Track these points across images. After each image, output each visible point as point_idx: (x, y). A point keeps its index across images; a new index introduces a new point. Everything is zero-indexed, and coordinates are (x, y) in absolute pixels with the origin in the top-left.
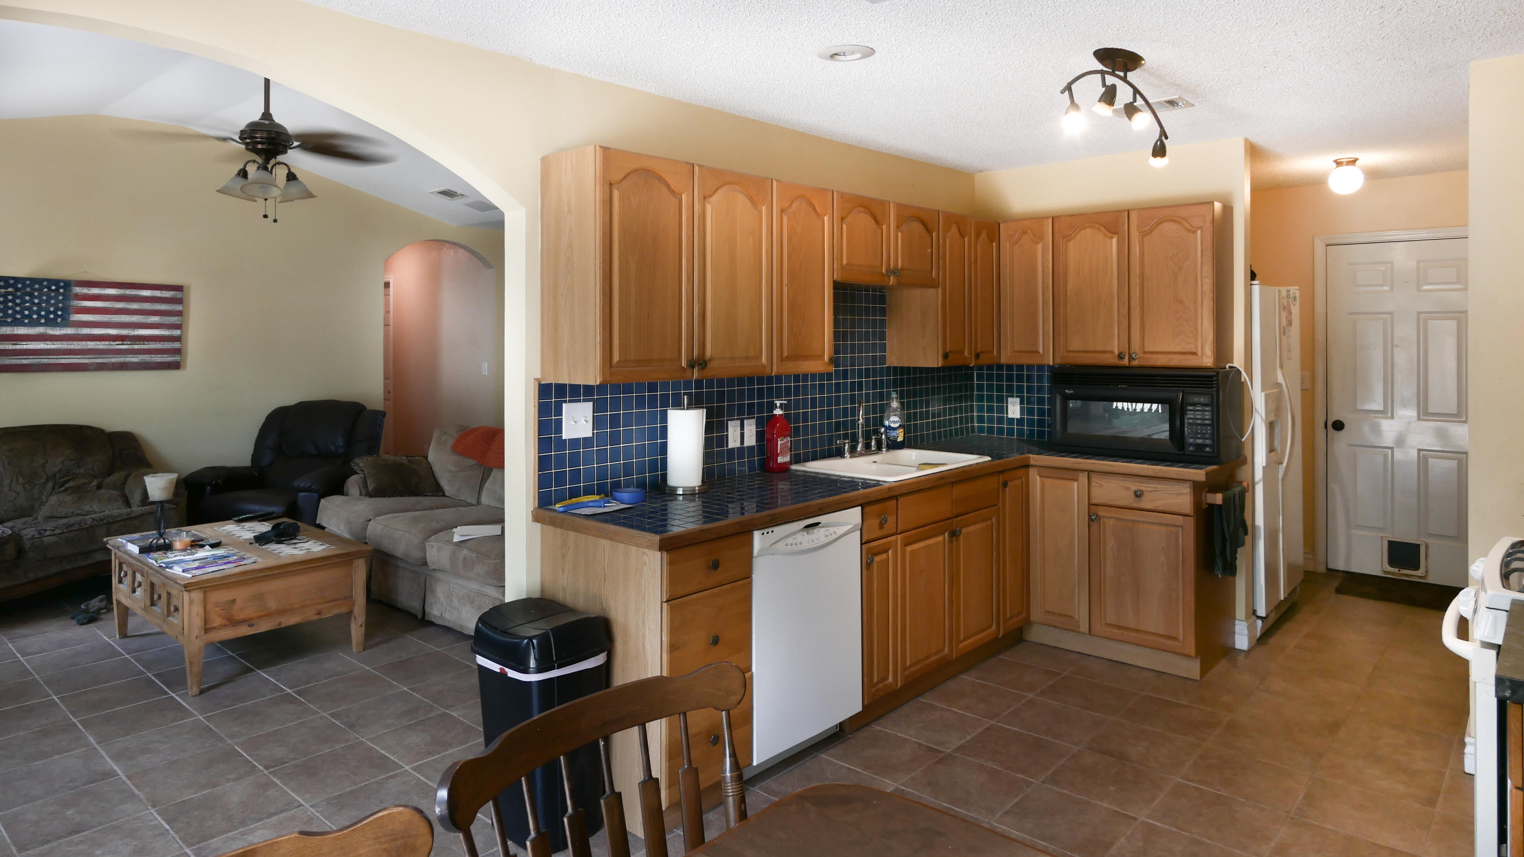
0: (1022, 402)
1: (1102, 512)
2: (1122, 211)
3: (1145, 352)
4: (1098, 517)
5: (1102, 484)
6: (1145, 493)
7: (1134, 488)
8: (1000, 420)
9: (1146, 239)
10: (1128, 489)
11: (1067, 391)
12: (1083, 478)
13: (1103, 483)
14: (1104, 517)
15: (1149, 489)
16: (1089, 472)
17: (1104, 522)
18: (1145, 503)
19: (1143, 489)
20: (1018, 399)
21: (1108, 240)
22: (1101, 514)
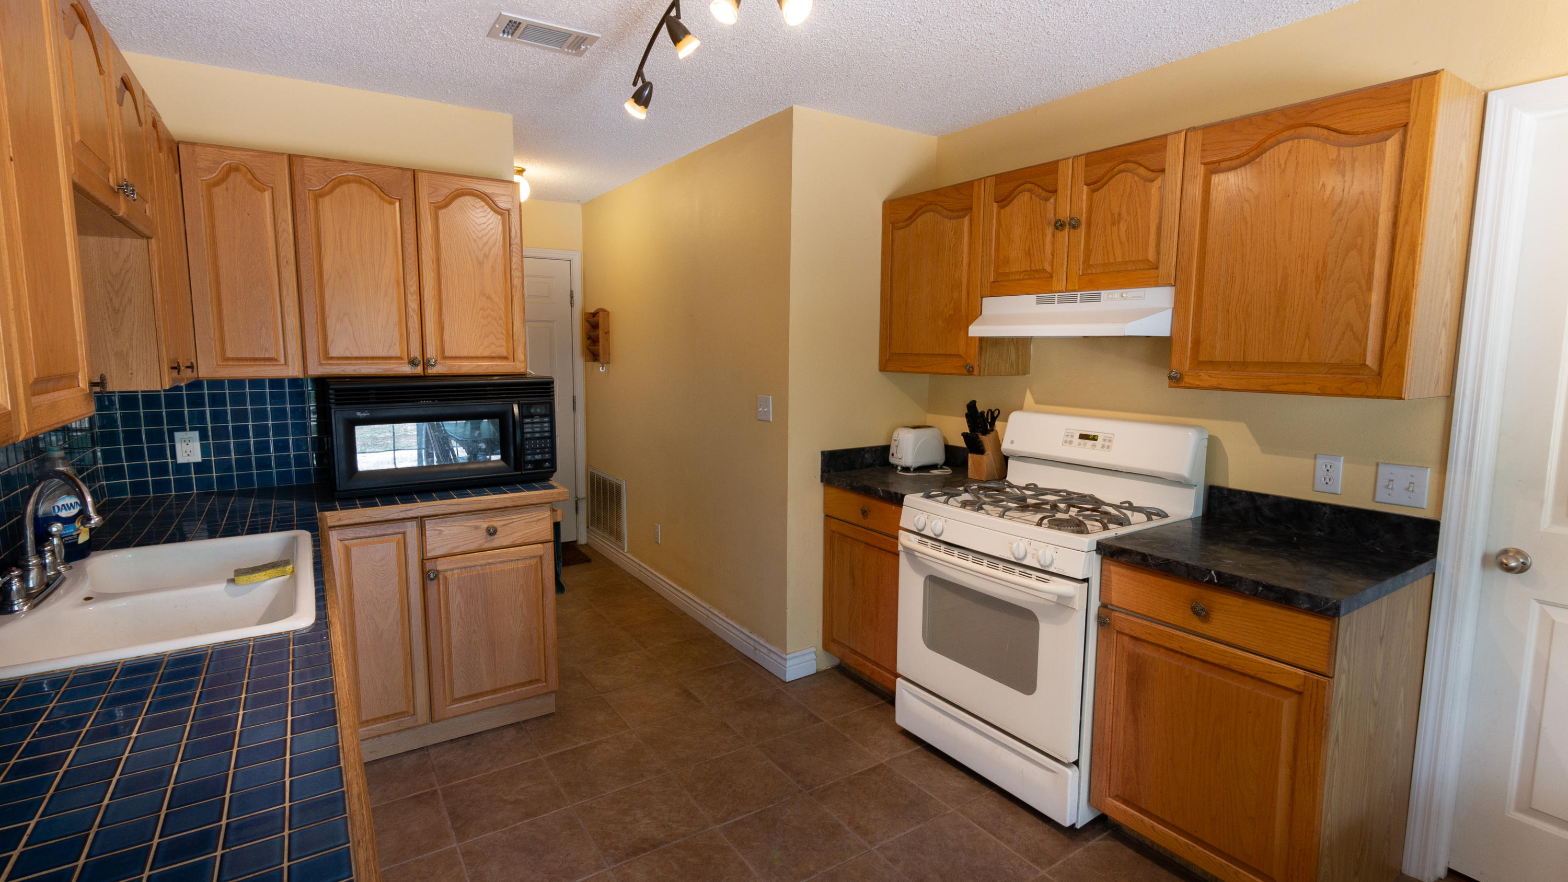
0: (203, 437)
1: (441, 565)
2: (403, 169)
3: (445, 358)
4: (437, 574)
5: (441, 531)
6: (499, 529)
7: (485, 525)
8: (161, 469)
9: (441, 213)
10: (476, 528)
11: (359, 414)
12: (412, 529)
13: (443, 529)
14: (446, 571)
15: (502, 523)
16: (421, 521)
17: (445, 578)
18: (498, 541)
19: (495, 524)
20: (196, 434)
21: (387, 206)
22: (439, 568)
